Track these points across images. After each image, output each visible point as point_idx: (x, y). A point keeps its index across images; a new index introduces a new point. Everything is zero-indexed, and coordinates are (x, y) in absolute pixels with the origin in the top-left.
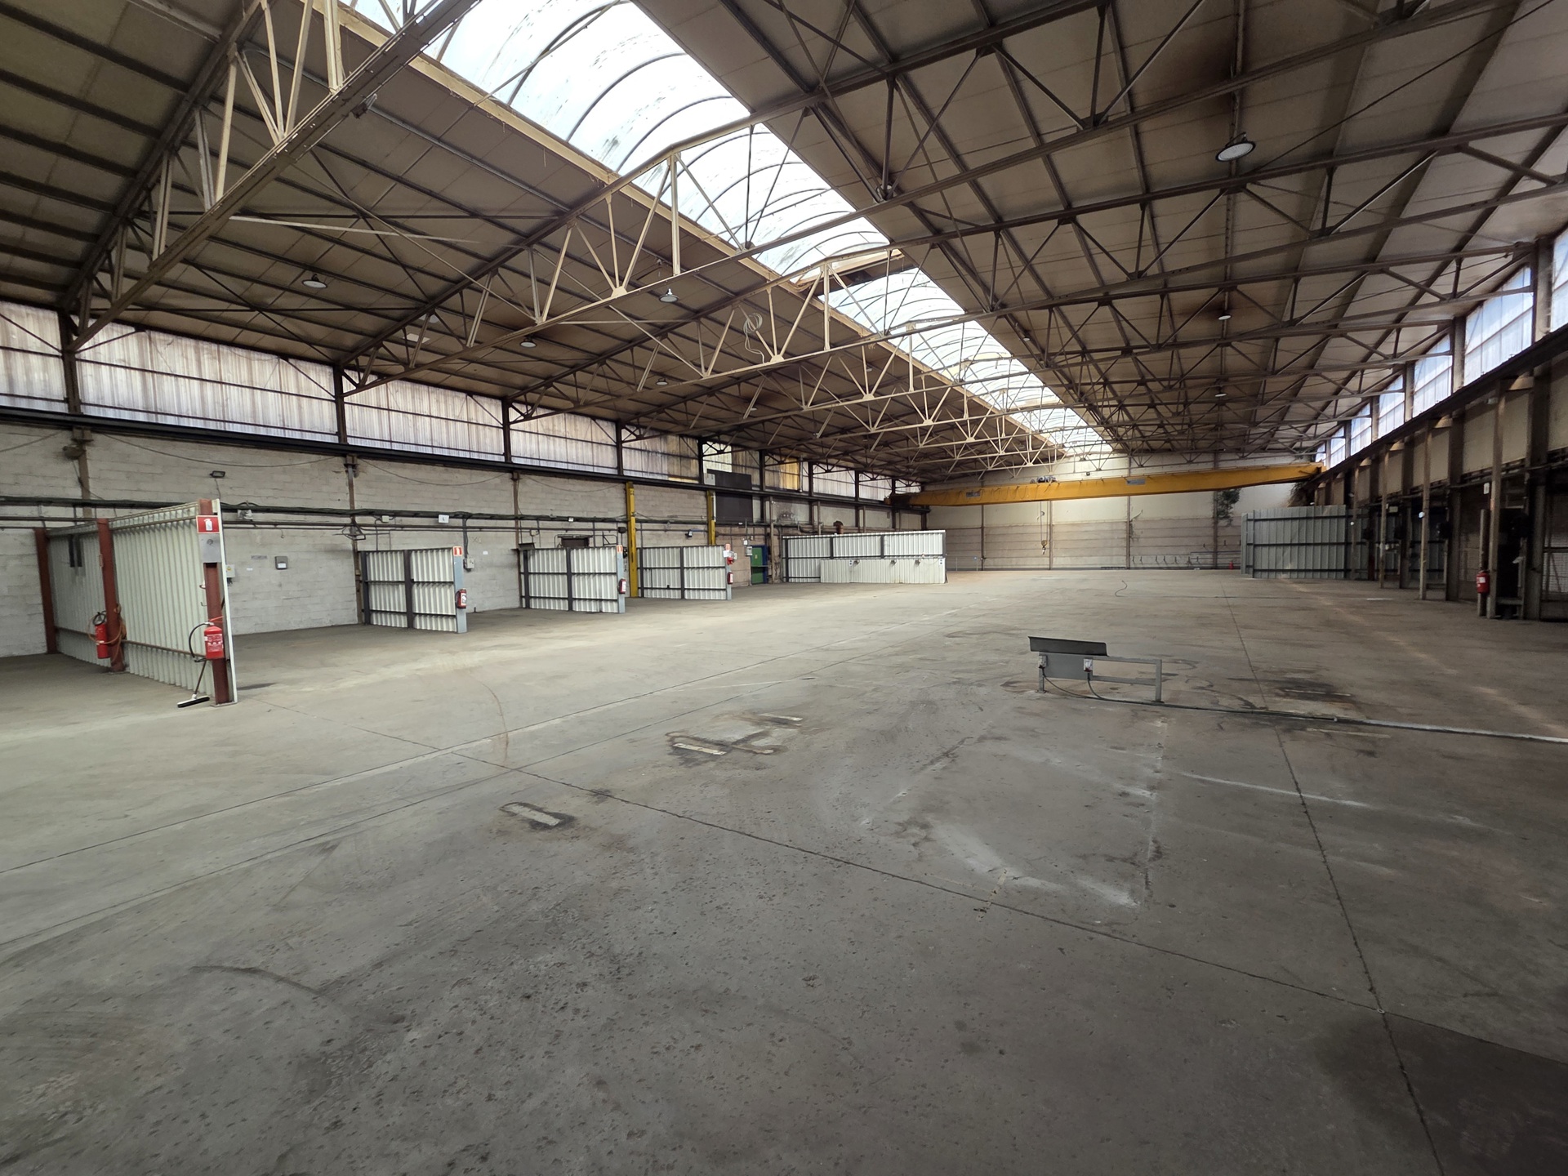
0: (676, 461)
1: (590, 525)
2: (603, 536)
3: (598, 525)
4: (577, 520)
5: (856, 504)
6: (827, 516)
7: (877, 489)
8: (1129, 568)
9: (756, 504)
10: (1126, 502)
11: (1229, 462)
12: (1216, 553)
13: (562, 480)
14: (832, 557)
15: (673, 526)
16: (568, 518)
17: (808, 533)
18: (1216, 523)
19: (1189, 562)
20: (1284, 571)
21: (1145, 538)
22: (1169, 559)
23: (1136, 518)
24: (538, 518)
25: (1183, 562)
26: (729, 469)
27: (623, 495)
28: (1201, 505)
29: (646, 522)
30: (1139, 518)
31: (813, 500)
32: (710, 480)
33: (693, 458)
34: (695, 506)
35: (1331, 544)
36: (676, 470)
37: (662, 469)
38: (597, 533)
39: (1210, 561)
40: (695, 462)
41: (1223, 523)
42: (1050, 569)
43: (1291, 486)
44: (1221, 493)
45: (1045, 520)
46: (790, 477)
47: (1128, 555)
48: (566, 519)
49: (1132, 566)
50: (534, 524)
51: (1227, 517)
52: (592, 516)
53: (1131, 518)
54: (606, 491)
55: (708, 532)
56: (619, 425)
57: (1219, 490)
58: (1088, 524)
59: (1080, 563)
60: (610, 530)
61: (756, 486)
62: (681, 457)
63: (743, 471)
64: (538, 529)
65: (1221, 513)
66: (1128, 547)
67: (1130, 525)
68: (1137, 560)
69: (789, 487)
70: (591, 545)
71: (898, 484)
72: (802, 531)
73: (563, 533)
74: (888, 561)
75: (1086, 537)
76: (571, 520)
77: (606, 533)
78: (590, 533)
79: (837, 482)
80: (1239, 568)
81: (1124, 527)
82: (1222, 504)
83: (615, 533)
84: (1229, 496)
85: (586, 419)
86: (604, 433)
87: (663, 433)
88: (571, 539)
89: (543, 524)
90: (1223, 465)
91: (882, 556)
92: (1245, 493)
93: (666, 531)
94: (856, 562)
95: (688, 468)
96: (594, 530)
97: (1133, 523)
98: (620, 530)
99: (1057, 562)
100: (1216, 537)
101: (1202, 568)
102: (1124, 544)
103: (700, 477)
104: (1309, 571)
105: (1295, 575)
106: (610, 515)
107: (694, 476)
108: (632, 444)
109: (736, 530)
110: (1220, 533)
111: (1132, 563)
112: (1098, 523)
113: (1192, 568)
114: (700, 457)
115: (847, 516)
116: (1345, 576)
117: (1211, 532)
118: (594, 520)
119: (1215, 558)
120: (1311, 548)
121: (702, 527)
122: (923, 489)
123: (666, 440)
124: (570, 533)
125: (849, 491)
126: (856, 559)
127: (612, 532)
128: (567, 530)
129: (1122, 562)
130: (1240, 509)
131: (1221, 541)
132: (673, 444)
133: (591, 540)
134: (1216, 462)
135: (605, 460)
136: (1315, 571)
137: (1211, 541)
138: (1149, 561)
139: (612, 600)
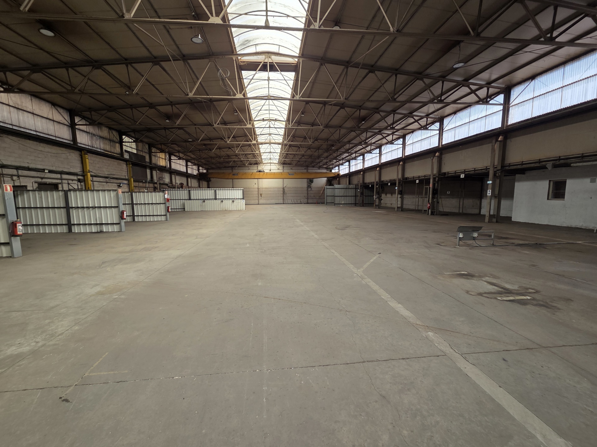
0: (107, 142)
1: (58, 176)
2: (69, 184)
3: (64, 176)
4: (50, 172)
5: (186, 175)
6: (178, 180)
7: (193, 170)
8: (284, 204)
9: (148, 171)
10: (282, 181)
11: (311, 170)
12: (308, 199)
13: (35, 143)
14: (190, 199)
15: (112, 181)
16: (44, 170)
17: (171, 188)
18: (308, 189)
19: (301, 202)
20: (341, 204)
21: (288, 193)
22: (295, 201)
23: (285, 187)
24: (17, 168)
25: (299, 202)
26: (135, 151)
27: (80, 159)
28: (303, 183)
29: (96, 176)
30: (286, 187)
31: (172, 172)
32: (126, 156)
33: (117, 143)
34: (122, 170)
35: (352, 196)
36: (108, 148)
37: (99, 145)
38: (64, 181)
39: (306, 201)
40: (118, 145)
41: (309, 189)
42: (258, 204)
43: (326, 179)
44: (309, 180)
45: (256, 186)
46: (161, 160)
47: (283, 199)
48: (43, 170)
49: (285, 203)
50: (14, 172)
51: (310, 187)
52: (60, 170)
53: (284, 186)
54: (68, 154)
55: (129, 185)
56: (72, 113)
57: (308, 179)
58: (271, 188)
59: (268, 202)
60: (72, 180)
61: (148, 162)
62: (111, 140)
63: (141, 154)
64: (18, 176)
65: (309, 186)
66: (283, 196)
67: (284, 189)
68: (286, 201)
69: (161, 165)
70: (60, 189)
71: (200, 168)
72: (168, 187)
73: (39, 180)
74: (220, 201)
75: (270, 193)
76: (46, 171)
77: (70, 182)
78: (59, 181)
79: (179, 165)
80: (324, 203)
81: (282, 190)
82: (309, 183)
83: (76, 182)
84: (311, 181)
85: (47, 104)
86: (62, 117)
87: (99, 125)
88: (45, 184)
89: (21, 172)
90: (309, 171)
91: (216, 199)
92: (315, 180)
93: (107, 183)
94: (204, 202)
95: (115, 148)
96: (61, 179)
97: (285, 188)
98: (79, 181)
99: (261, 202)
100: (308, 194)
101: (304, 204)
102: (282, 195)
103: (122, 154)
104: (347, 204)
105: (344, 205)
106: (72, 170)
107: (118, 153)
108: (81, 127)
109: (141, 184)
110: (309, 192)
111: (284, 202)
112: (274, 188)
113: (302, 204)
114: (121, 142)
115: (183, 180)
116: (355, 205)
117: (306, 192)
118: (61, 173)
119: (308, 201)
120: (347, 197)
121: (126, 182)
122: (207, 171)
123: (101, 129)
124: (44, 180)
125: (183, 169)
126: (204, 200)
127: (74, 182)
128: (42, 178)
129: (281, 201)
130: (313, 185)
131: (309, 195)
132: (105, 132)
133: (60, 186)
134: (307, 170)
135: (64, 134)
136: (348, 204)
137: (306, 195)
138: (290, 201)
139: (116, 224)
